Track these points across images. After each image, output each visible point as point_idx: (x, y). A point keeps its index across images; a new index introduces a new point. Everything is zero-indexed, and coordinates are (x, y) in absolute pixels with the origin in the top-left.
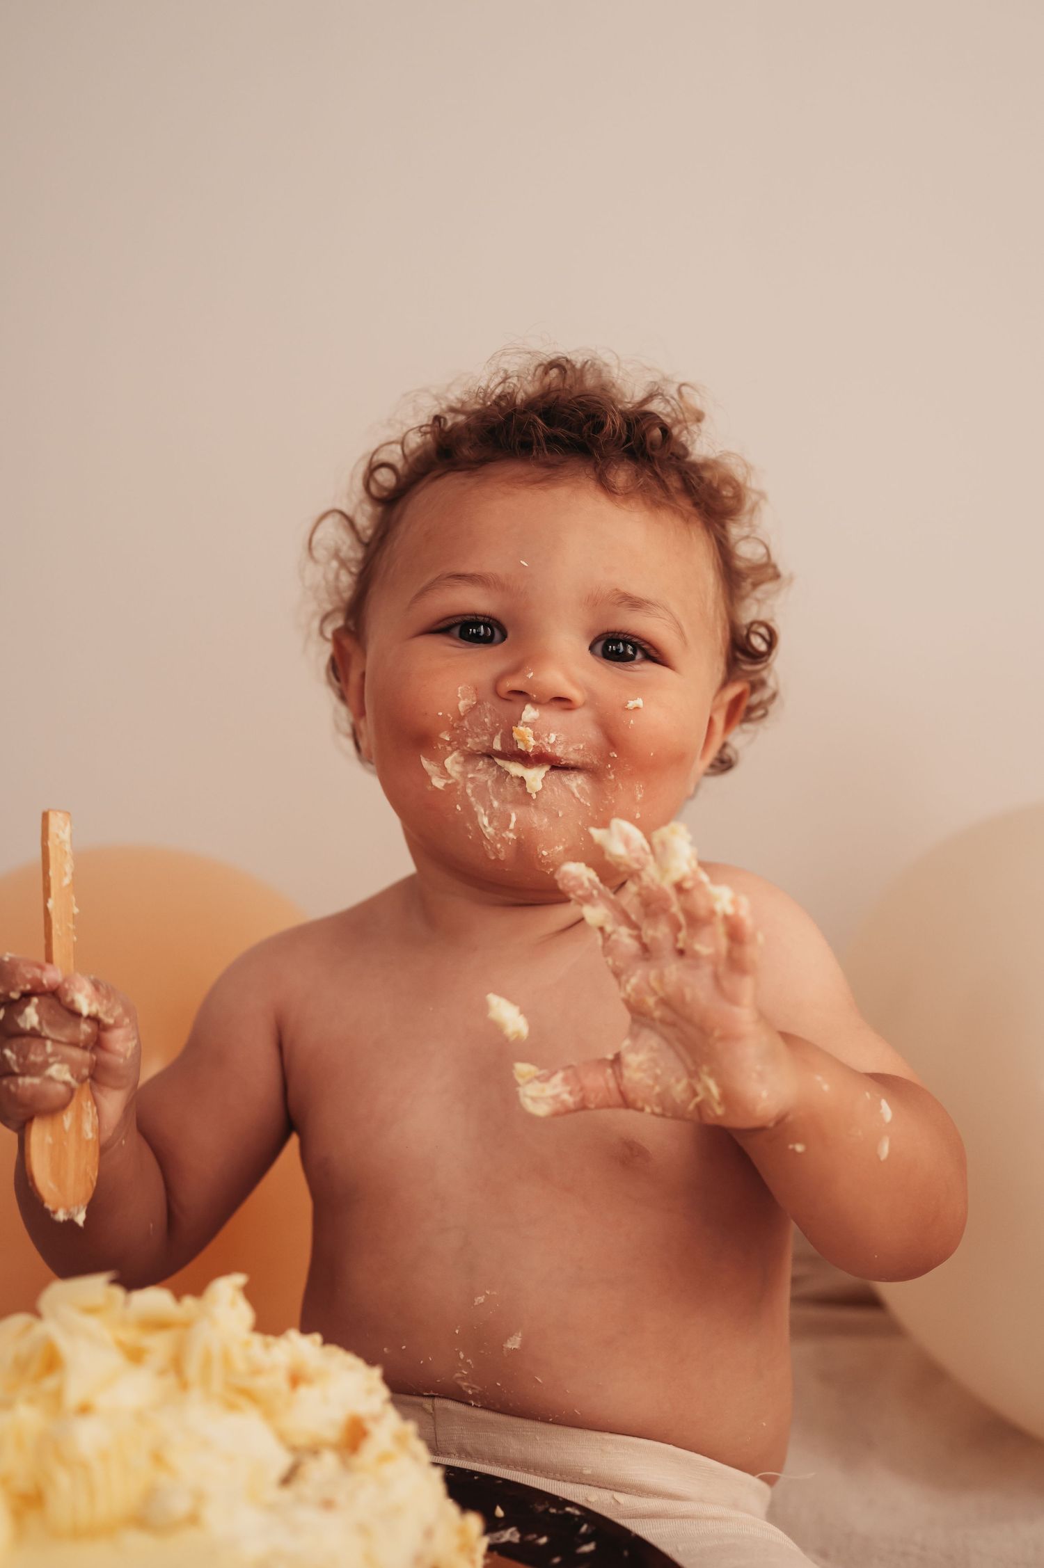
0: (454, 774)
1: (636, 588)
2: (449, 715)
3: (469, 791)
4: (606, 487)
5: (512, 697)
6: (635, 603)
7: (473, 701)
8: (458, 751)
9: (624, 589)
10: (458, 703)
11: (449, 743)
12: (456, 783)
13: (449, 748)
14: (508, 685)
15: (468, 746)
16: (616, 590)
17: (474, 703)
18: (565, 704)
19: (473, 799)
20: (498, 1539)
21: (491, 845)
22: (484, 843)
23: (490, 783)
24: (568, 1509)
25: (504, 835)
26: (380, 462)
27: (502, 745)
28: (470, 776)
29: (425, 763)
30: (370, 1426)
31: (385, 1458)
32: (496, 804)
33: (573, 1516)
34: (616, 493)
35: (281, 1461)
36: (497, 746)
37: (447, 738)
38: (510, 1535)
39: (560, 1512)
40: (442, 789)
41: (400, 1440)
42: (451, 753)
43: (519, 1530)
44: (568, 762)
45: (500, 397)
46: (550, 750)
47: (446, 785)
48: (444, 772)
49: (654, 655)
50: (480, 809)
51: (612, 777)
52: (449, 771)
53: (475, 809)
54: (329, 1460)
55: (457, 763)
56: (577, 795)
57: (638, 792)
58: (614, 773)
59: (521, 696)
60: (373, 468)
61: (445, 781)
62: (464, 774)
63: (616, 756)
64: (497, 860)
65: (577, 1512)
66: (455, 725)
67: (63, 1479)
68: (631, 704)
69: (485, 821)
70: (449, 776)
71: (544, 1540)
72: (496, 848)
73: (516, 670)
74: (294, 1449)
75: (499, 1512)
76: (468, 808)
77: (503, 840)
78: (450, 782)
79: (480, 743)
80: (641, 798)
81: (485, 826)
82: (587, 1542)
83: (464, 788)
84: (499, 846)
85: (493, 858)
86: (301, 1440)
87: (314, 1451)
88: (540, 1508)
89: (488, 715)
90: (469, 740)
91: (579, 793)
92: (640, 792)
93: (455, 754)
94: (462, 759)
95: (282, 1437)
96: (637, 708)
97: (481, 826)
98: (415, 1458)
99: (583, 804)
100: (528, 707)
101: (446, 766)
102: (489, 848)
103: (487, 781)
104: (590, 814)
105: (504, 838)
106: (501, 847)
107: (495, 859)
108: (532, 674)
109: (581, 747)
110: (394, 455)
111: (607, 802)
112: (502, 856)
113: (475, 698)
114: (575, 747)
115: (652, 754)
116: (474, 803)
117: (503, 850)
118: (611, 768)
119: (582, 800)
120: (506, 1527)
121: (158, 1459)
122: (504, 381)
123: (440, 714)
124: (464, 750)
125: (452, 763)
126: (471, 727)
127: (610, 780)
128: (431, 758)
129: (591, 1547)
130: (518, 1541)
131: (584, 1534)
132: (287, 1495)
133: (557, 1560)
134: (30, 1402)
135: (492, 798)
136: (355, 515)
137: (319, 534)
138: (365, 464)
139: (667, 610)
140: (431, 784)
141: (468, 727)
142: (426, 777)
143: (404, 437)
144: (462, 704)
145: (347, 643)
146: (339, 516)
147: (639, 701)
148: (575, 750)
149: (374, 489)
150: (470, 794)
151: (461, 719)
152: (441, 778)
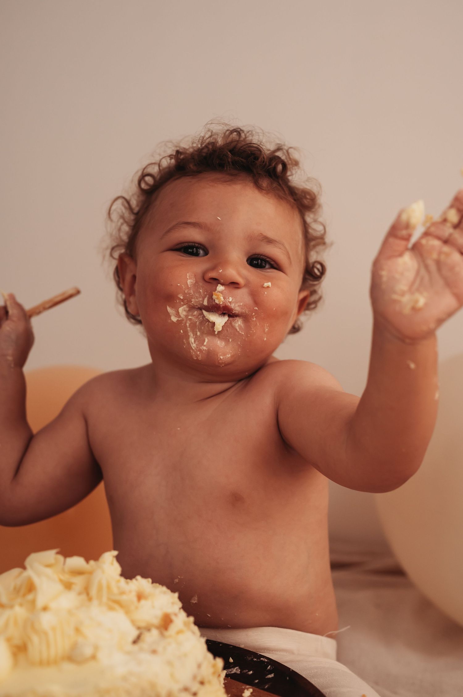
0: (182, 316)
1: (270, 234)
2: (183, 286)
3: (188, 325)
4: (259, 187)
5: (211, 281)
6: (270, 241)
7: (194, 281)
8: (187, 305)
9: (265, 234)
10: (187, 281)
11: (183, 300)
12: (183, 320)
13: (182, 303)
14: (210, 275)
15: (192, 303)
16: (261, 234)
17: (195, 282)
18: (237, 286)
19: (189, 329)
20: (231, 672)
21: (195, 352)
22: (191, 351)
23: (198, 322)
24: (262, 659)
25: (201, 348)
26: (147, 173)
27: (208, 303)
28: (190, 317)
29: (169, 309)
30: (173, 617)
31: (179, 632)
32: (198, 333)
33: (264, 662)
34: (263, 190)
35: (134, 633)
36: (205, 303)
37: (182, 298)
38: (236, 670)
39: (258, 660)
40: (175, 322)
41: (186, 624)
42: (183, 305)
43: (240, 668)
44: (235, 312)
45: (209, 144)
46: (229, 305)
47: (178, 321)
48: (178, 315)
49: (276, 266)
50: (191, 334)
51: (255, 319)
52: (180, 314)
53: (189, 334)
54: (155, 632)
55: (185, 311)
56: (238, 330)
57: (266, 328)
58: (255, 317)
59: (216, 281)
60: (143, 176)
61: (177, 318)
62: (186, 316)
63: (257, 309)
64: (197, 360)
65: (266, 660)
66: (186, 291)
67: (35, 639)
68: (266, 285)
69: (193, 340)
70: (180, 317)
71: (251, 672)
72: (197, 354)
73: (214, 268)
74: (139, 628)
75: (231, 660)
76: (186, 332)
77: (200, 350)
78: (180, 319)
79: (198, 302)
80: (267, 331)
81: (192, 343)
82: (271, 674)
83: (186, 323)
84: (198, 353)
85: (195, 359)
86: (142, 624)
87: (148, 629)
88: (249, 659)
89: (201, 288)
90: (193, 300)
91: (239, 329)
92: (267, 328)
93: (185, 306)
94: (187, 309)
95: (133, 622)
96: (268, 287)
97: (190, 342)
98: (194, 633)
99: (240, 334)
100: (219, 285)
101: (179, 311)
102: (194, 354)
103: (197, 322)
104: (244, 338)
105: (201, 349)
106: (199, 354)
107: (196, 359)
108: (221, 271)
109: (241, 304)
110: (154, 170)
111: (251, 332)
112: (200, 358)
113: (195, 280)
114: (239, 304)
115: (274, 309)
116: (189, 331)
117: (200, 355)
118: (255, 315)
119: (240, 332)
120: (234, 667)
121: (78, 630)
122: (210, 137)
123: (179, 285)
124: (190, 305)
125: (182, 310)
126: (194, 294)
127: (253, 321)
128: (172, 307)
129: (272, 675)
130: (239, 673)
131: (269, 670)
132: (136, 647)
133: (257, 681)
134: (21, 605)
135: (197, 330)
136: (130, 200)
137: (114, 207)
138: (140, 173)
139: (283, 245)
140: (171, 320)
141: (192, 293)
142: (169, 316)
143: (160, 161)
144: (189, 282)
145: (127, 260)
146: (123, 200)
147: (269, 284)
148: (239, 306)
149: (143, 186)
150: (188, 326)
151: (188, 288)
152: (176, 317)
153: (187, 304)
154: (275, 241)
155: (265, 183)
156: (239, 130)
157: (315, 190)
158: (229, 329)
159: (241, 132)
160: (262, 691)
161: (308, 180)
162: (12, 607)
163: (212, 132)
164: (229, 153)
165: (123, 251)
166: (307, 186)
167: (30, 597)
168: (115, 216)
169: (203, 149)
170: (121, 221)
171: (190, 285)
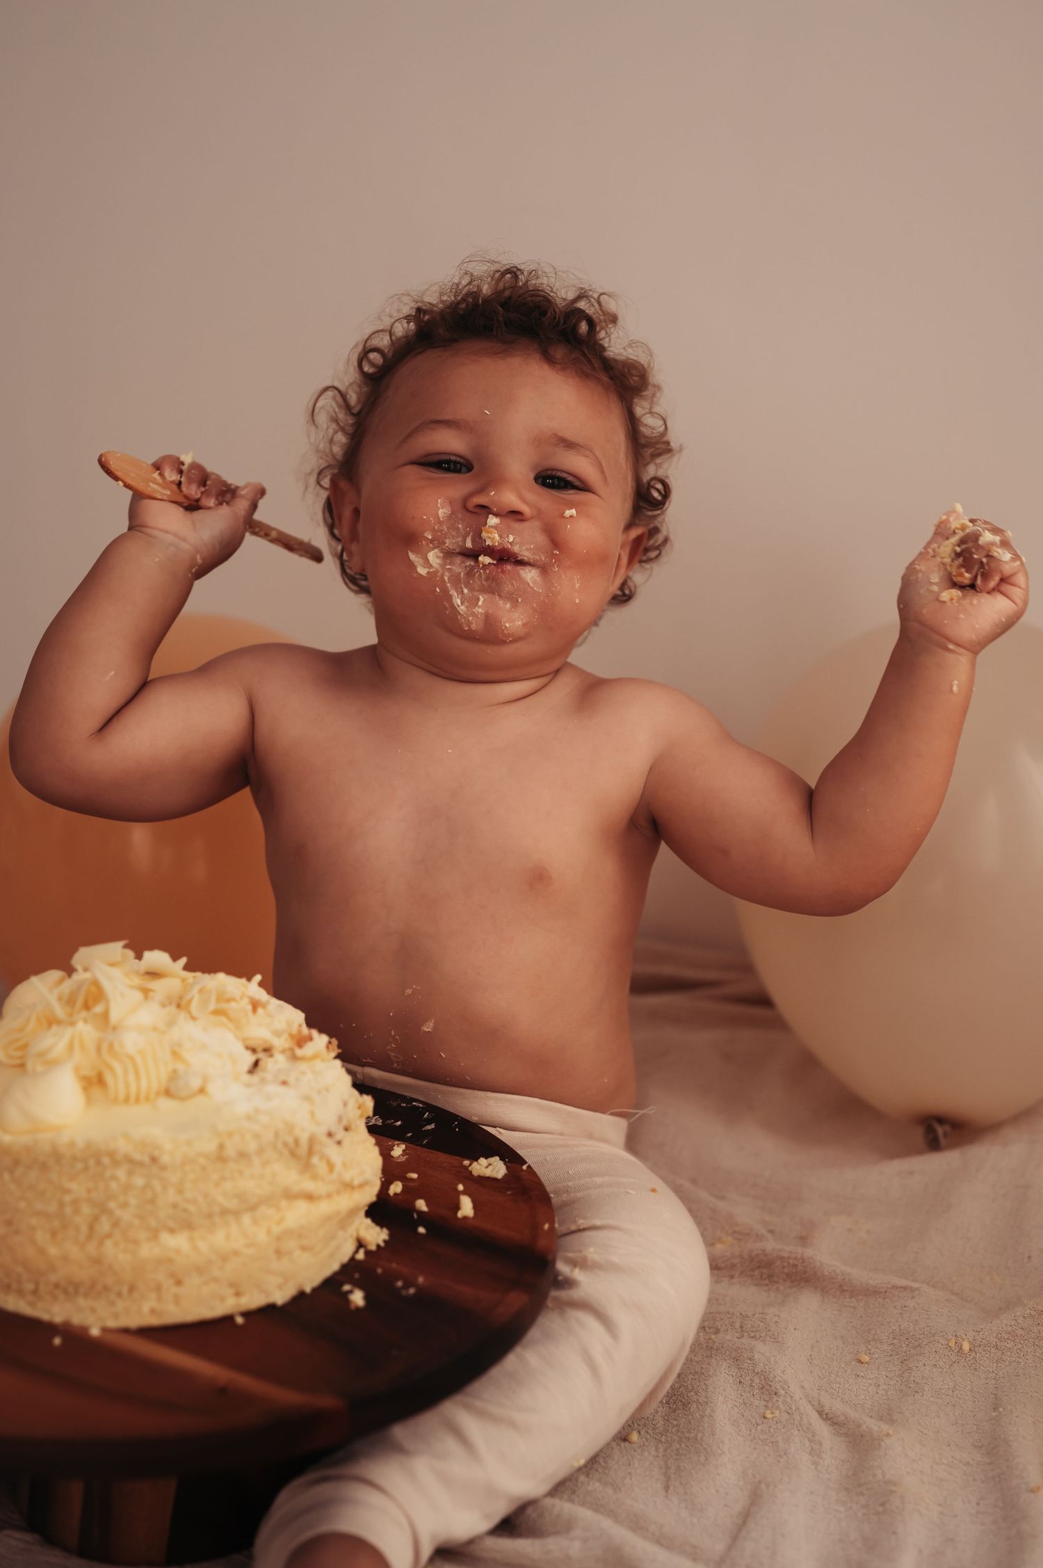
0: (434, 565)
1: (568, 434)
2: (431, 519)
3: (446, 578)
4: (549, 360)
5: (476, 510)
6: (568, 445)
7: (449, 511)
8: (439, 550)
9: (561, 434)
10: (437, 511)
11: (431, 541)
12: (437, 571)
13: (431, 545)
14: (475, 501)
15: (446, 545)
16: (555, 434)
18: (519, 517)
19: (449, 585)
21: (465, 618)
22: (458, 617)
23: (462, 574)
25: (473, 613)
26: (372, 347)
27: (472, 544)
28: (447, 567)
29: (412, 556)
32: (466, 591)
34: (556, 363)
36: (469, 544)
37: (430, 538)
40: (425, 575)
42: (433, 549)
46: (510, 547)
47: (428, 573)
48: (427, 563)
49: (580, 485)
50: (454, 593)
51: (556, 569)
52: (431, 562)
53: (451, 593)
55: (438, 557)
56: (532, 585)
57: (576, 582)
58: (557, 566)
59: (485, 510)
60: (365, 352)
61: (428, 569)
62: (443, 566)
63: (558, 554)
64: (470, 630)
66: (436, 528)
68: (567, 514)
69: (459, 602)
70: (431, 566)
72: (468, 621)
73: (482, 490)
76: (445, 591)
77: (472, 616)
78: (431, 570)
79: (456, 543)
80: (578, 586)
81: (458, 605)
83: (443, 576)
84: (469, 619)
85: (466, 626)
89: (460, 522)
90: (447, 541)
91: (532, 583)
92: (578, 581)
93: (436, 550)
94: (441, 555)
96: (572, 517)
97: (455, 605)
99: (535, 591)
100: (491, 516)
101: (429, 558)
102: (463, 620)
103: (460, 573)
106: (472, 621)
107: (468, 627)
108: (493, 493)
109: (531, 546)
110: (383, 341)
111: (553, 589)
112: (473, 627)
113: (450, 509)
114: (526, 546)
115: (585, 551)
116: (450, 588)
117: (474, 622)
118: (555, 562)
119: (535, 589)
123: (425, 517)
124: (443, 549)
125: (434, 557)
126: (449, 531)
127: (555, 572)
128: (416, 552)
129: (433, 1126)
130: (381, 1124)
131: (427, 1119)
132: (255, 1079)
133: (409, 1135)
134: (85, 1021)
135: (463, 586)
136: (347, 392)
137: (319, 404)
138: (360, 348)
139: (591, 451)
140: (417, 572)
141: (446, 531)
142: (412, 566)
143: (392, 326)
144: (442, 513)
145: (343, 484)
146: (336, 392)
147: (573, 512)
148: (527, 549)
149: (367, 368)
150: (447, 581)
151: (440, 523)
152: (425, 567)
153: (438, 547)
154: (578, 445)
155: (559, 352)
156: (515, 270)
157: (643, 359)
158: (514, 583)
159: (518, 273)
160: (419, 1148)
161: (632, 344)
162: (73, 1024)
163: (472, 275)
164: (499, 308)
165: (336, 471)
166: (632, 354)
167: (99, 1009)
168: (322, 418)
169: (459, 303)
170: (334, 426)
171: (443, 518)
